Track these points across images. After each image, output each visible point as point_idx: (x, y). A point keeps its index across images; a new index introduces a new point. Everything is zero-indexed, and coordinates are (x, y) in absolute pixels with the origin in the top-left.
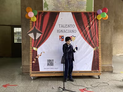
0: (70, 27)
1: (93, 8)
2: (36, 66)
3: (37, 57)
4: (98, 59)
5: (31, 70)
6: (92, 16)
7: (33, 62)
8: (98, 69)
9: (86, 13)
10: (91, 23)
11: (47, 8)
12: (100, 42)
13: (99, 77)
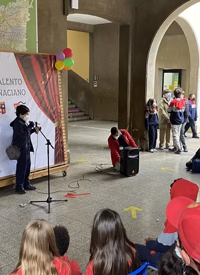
0: (15, 83)
1: (37, 44)
4: (62, 142)
6: (47, 62)
8: (64, 161)
9: (37, 57)
10: (48, 76)
12: (62, 112)
13: (65, 174)
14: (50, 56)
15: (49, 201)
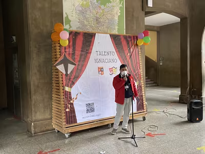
0: (110, 54)
1: (125, 30)
2: (71, 116)
3: (71, 102)
4: (142, 96)
5: (64, 123)
6: (131, 40)
7: (67, 110)
8: (143, 109)
10: (132, 50)
11: (70, 25)
12: (142, 74)
13: (144, 119)
14: (134, 36)
15: (133, 137)
